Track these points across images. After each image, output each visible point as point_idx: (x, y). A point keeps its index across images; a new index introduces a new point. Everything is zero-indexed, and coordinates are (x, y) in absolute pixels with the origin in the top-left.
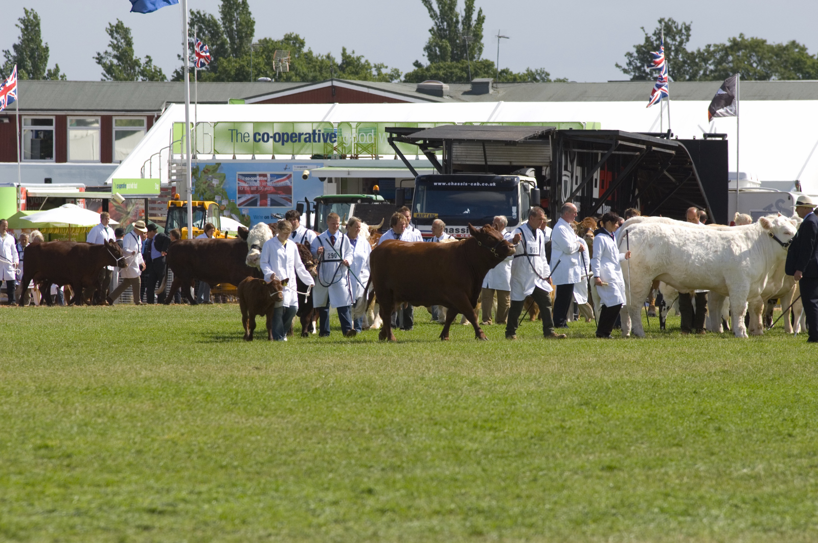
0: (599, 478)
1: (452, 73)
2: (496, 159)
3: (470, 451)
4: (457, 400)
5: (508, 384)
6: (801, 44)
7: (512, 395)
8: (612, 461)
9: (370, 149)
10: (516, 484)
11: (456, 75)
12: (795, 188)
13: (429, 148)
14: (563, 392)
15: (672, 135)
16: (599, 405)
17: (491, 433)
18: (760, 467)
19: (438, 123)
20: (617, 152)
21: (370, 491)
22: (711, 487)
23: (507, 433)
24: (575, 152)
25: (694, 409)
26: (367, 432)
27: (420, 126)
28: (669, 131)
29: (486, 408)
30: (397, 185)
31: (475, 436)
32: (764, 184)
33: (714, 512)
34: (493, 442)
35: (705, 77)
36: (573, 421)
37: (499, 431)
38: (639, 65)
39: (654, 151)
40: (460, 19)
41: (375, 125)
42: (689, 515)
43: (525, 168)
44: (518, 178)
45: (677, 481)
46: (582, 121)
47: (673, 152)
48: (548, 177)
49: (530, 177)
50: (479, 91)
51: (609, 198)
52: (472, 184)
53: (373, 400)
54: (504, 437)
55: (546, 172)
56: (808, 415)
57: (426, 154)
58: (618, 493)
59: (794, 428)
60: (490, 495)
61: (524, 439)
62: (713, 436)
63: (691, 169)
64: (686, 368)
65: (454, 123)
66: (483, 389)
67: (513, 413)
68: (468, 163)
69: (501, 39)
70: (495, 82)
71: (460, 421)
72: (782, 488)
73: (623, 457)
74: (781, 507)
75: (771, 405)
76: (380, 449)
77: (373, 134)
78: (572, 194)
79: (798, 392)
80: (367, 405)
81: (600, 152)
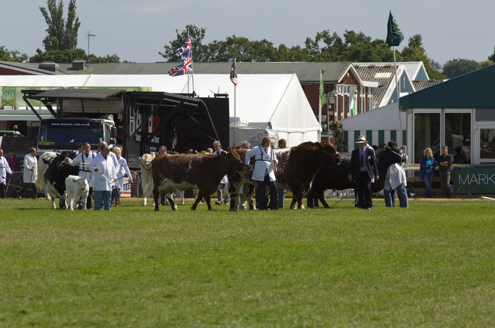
0: (162, 302)
1: (59, 57)
2: (90, 110)
3: (83, 287)
4: (73, 255)
5: (103, 246)
6: (269, 41)
7: (106, 252)
8: (170, 292)
9: (11, 103)
10: (113, 307)
11: (62, 58)
12: (268, 127)
13: (48, 103)
14: (136, 250)
15: (196, 95)
16: (159, 258)
17: (95, 276)
18: (259, 294)
19: (53, 87)
20: (163, 105)
21: (24, 312)
22: (230, 307)
23: (105, 275)
24: (137, 105)
25: (216, 260)
26: (19, 276)
27: (42, 89)
28: (194, 92)
29: (91, 261)
30: (28, 125)
31: (86, 278)
32: (250, 124)
33: (234, 322)
34: (97, 282)
35: (213, 60)
36: (144, 268)
37: (100, 274)
38: (172, 53)
39: (185, 104)
40: (65, 24)
41: (14, 89)
42: (218, 324)
43: (107, 115)
44: (103, 121)
45: (210, 304)
46: (140, 86)
47: (197, 105)
48: (121, 120)
49: (110, 120)
50: (77, 68)
51: (158, 133)
52: (75, 125)
53: (21, 256)
54: (103, 278)
55: (120, 117)
56: (284, 263)
57: (46, 106)
58: (175, 311)
59: (276, 270)
60: (98, 313)
61: (115, 279)
62: (229, 276)
63: (207, 115)
64: (209, 235)
65: (63, 87)
66: (87, 249)
67: (108, 263)
68: (72, 111)
69: (90, 37)
70: (87, 63)
71: (75, 269)
72: (272, 307)
73: (176, 289)
74: (273, 319)
75: (262, 257)
76: (28, 287)
77: (13, 94)
78: (136, 131)
79: (277, 249)
80: (17, 259)
81: (153, 105)
